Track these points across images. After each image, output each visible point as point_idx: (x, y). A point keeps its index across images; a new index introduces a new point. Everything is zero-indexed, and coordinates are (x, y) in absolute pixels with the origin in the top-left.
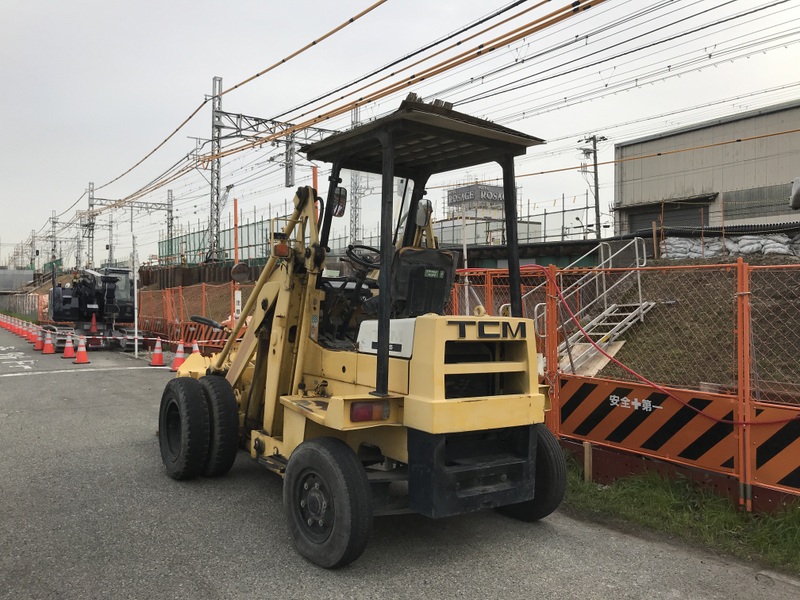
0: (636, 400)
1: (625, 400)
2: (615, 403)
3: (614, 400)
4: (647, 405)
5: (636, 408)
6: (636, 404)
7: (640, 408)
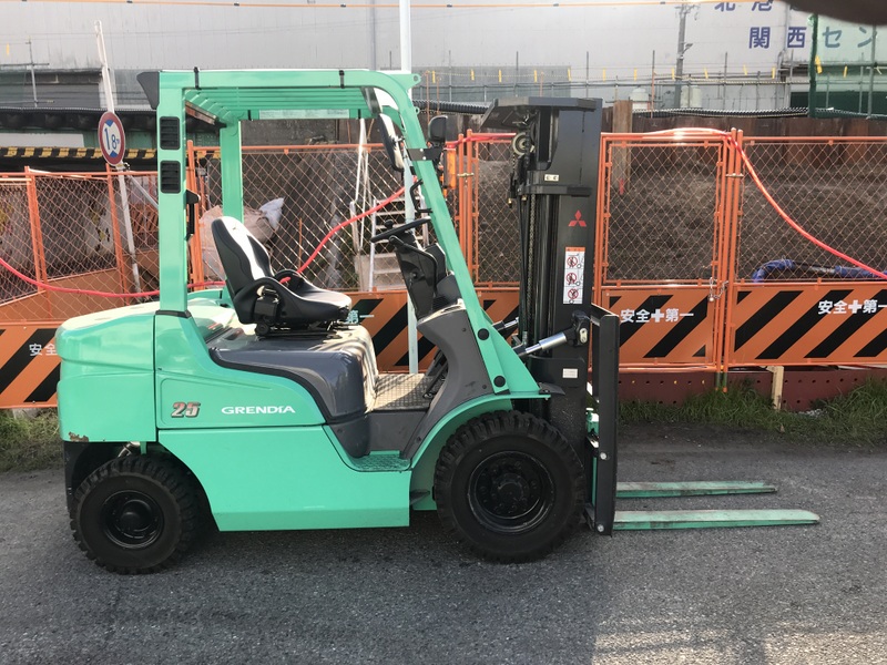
0: (855, 302)
1: (841, 306)
2: (827, 311)
3: (824, 307)
4: (870, 306)
5: (855, 312)
6: (855, 307)
7: (860, 311)
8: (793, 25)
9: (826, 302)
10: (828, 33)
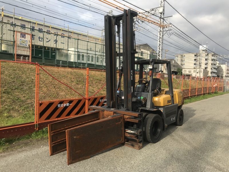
9: (59, 104)
10: (39, 38)
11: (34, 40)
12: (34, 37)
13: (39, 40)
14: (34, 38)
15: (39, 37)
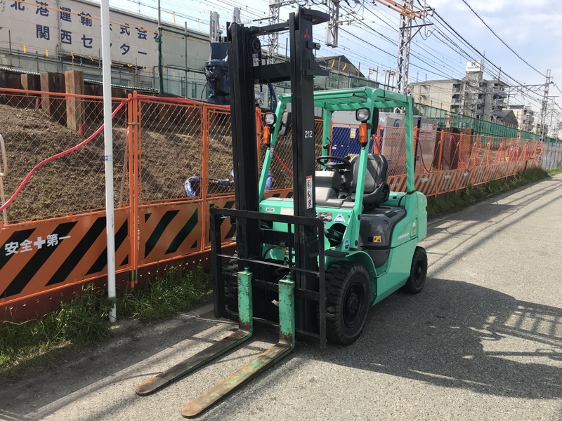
8: (63, 29)
10: (84, 39)
11: (70, 43)
12: (70, 36)
13: (85, 46)
14: (70, 39)
15: (84, 36)
